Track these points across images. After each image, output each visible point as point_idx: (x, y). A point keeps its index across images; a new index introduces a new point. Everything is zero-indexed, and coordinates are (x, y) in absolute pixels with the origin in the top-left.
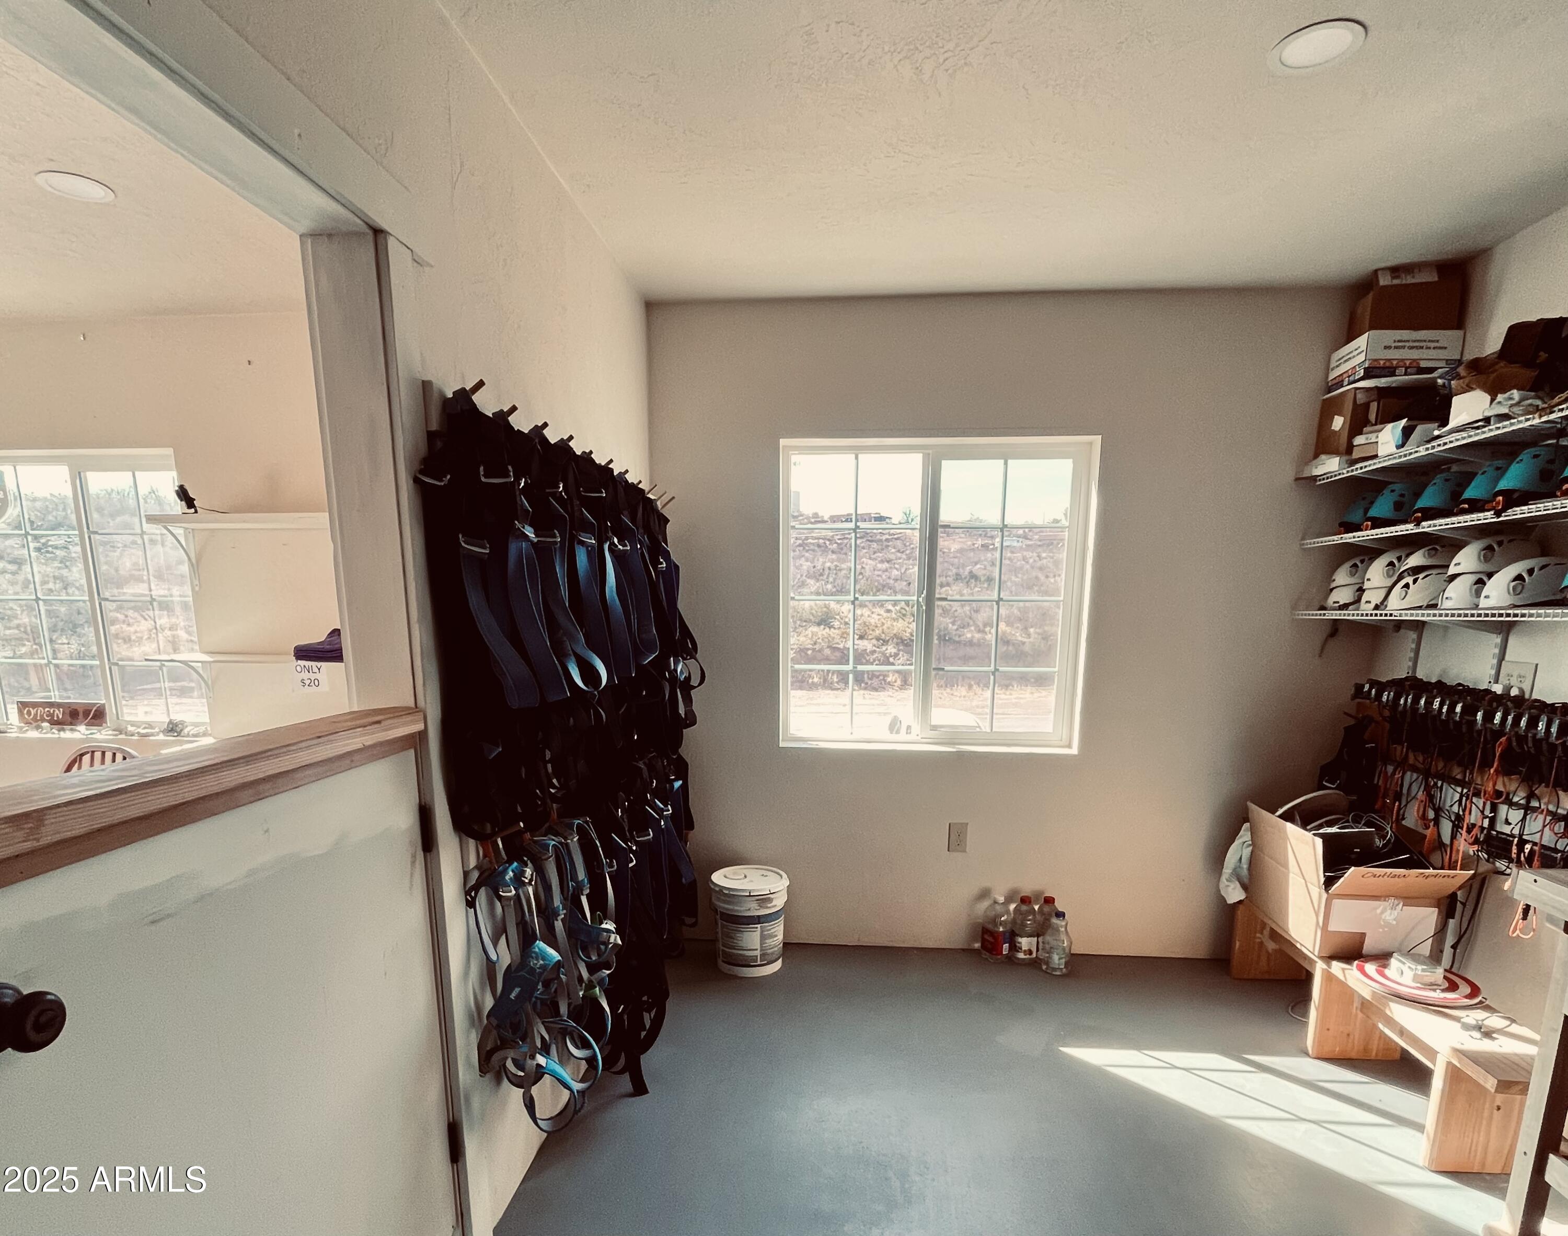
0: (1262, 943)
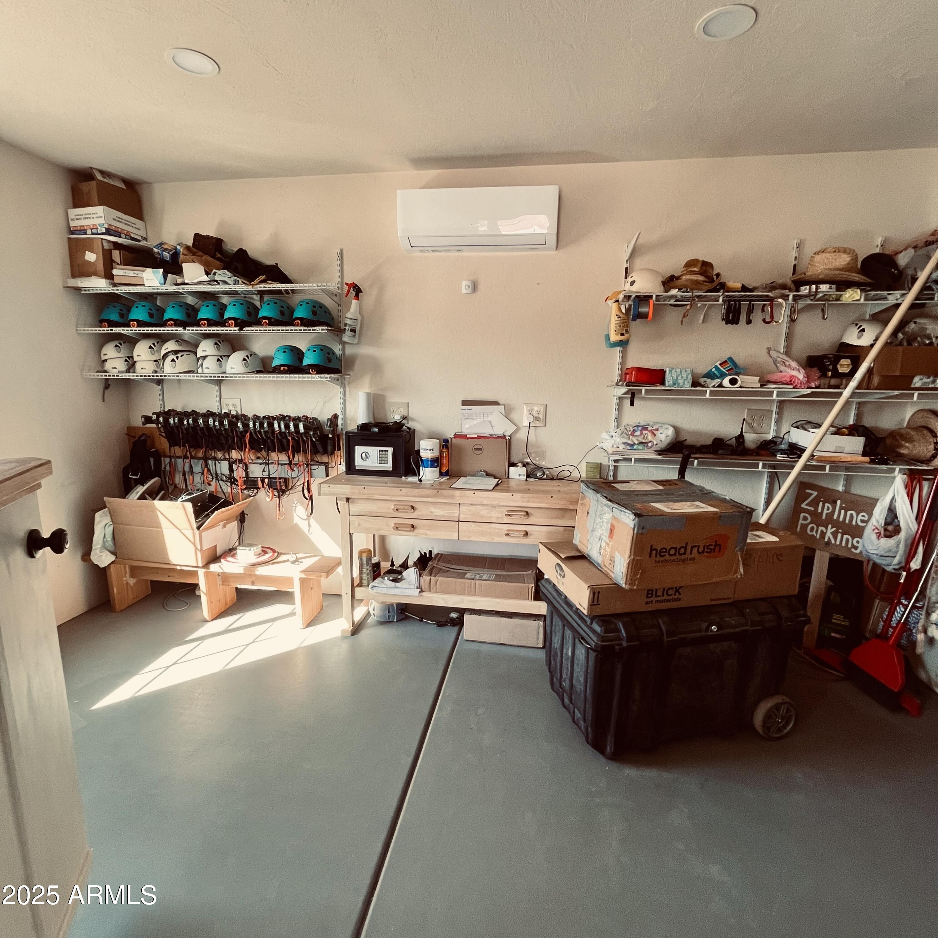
0: (127, 583)
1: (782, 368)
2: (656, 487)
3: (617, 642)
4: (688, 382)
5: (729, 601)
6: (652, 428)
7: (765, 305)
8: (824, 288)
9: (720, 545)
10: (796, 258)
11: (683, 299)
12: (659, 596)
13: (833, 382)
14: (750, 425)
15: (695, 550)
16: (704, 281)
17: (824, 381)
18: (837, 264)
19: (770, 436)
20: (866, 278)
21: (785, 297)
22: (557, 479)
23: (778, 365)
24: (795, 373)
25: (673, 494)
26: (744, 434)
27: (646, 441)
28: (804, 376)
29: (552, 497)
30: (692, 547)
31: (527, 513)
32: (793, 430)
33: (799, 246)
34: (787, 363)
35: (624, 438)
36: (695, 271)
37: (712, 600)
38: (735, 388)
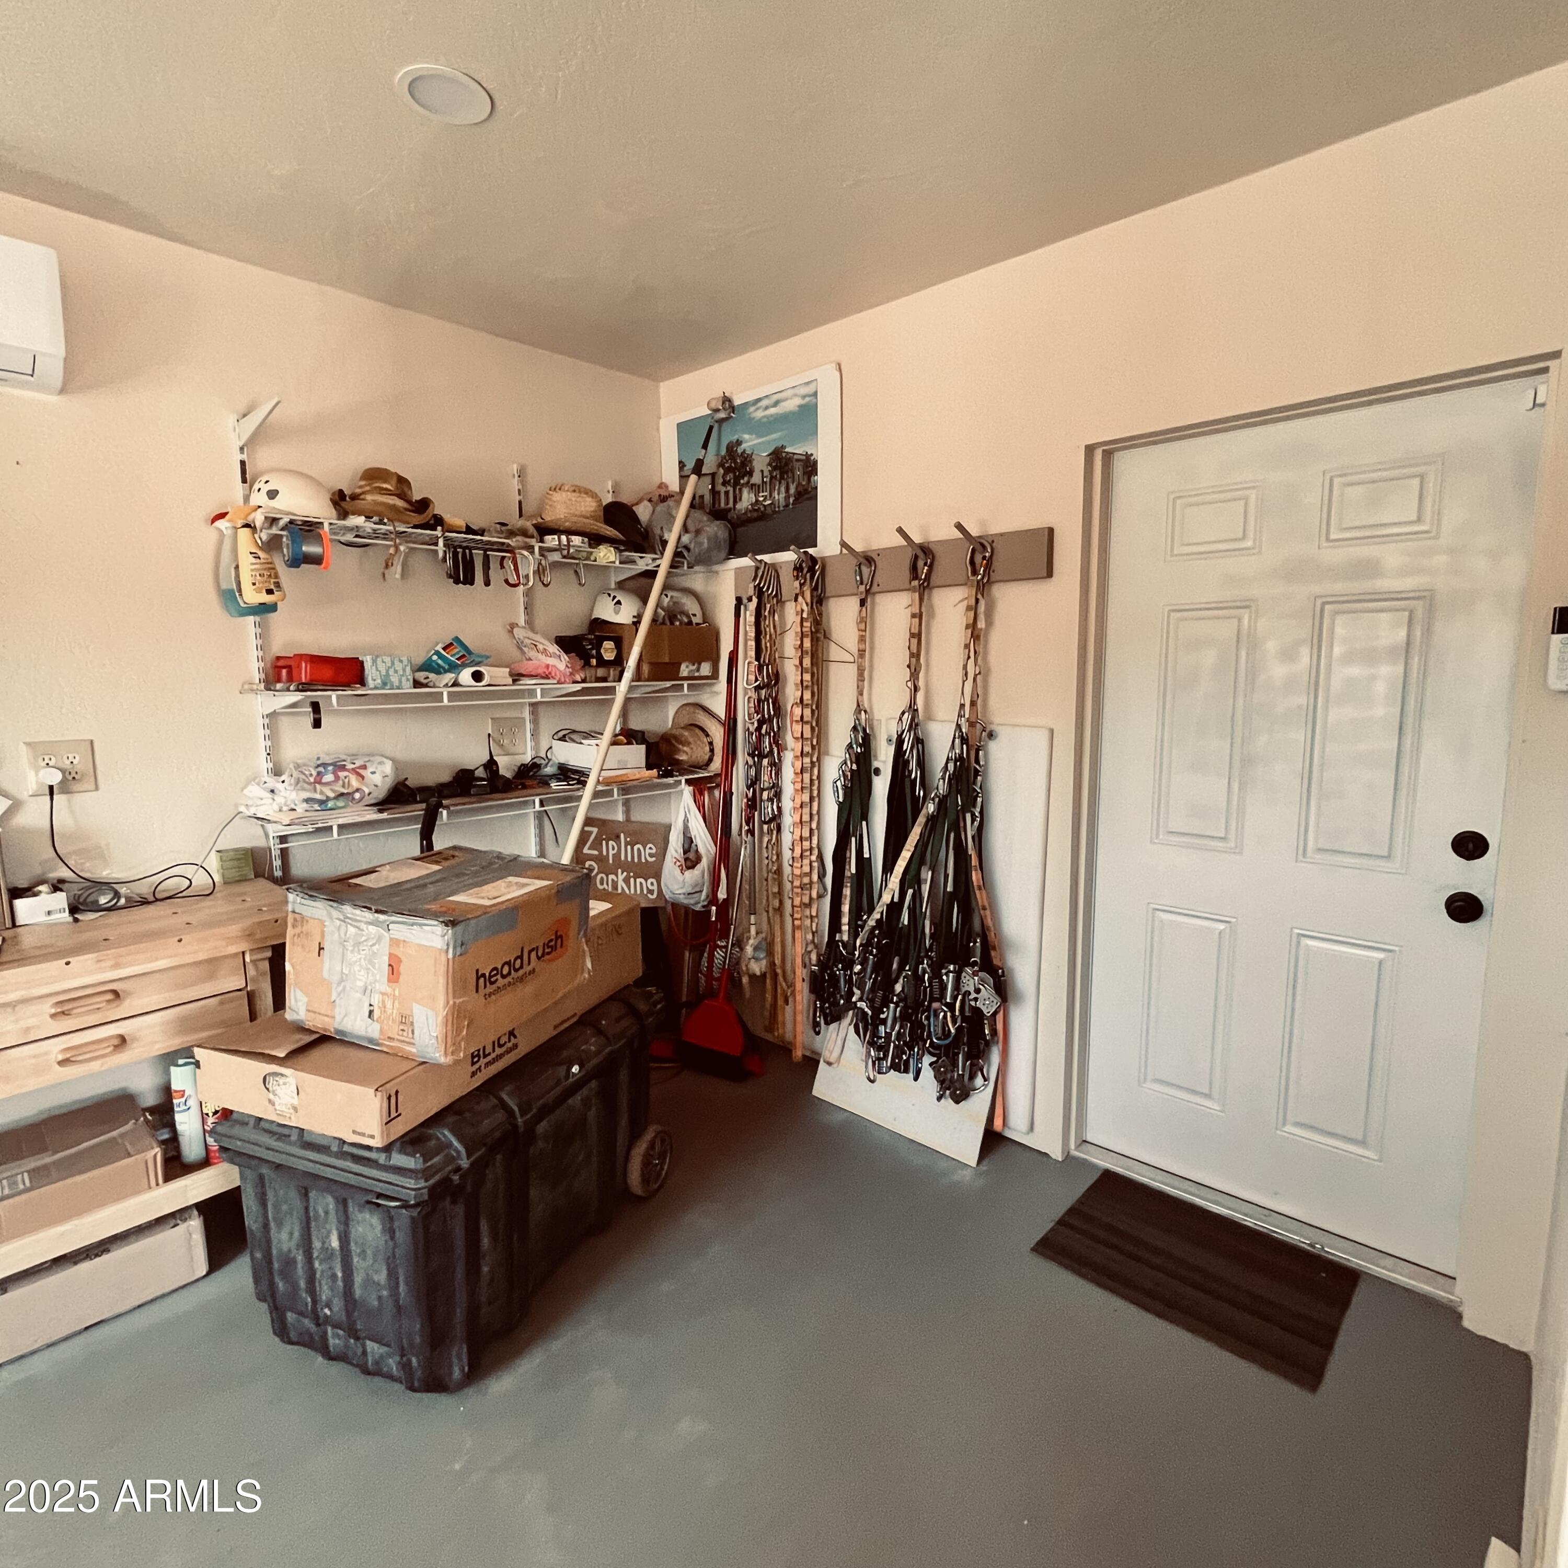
1: (532, 654)
2: (427, 868)
3: (450, 1168)
4: (408, 680)
5: (575, 1019)
6: (353, 766)
7: (503, 558)
8: (577, 540)
9: (561, 937)
10: (519, 490)
11: (376, 535)
12: (489, 1054)
13: (601, 672)
14: (498, 743)
15: (533, 955)
16: (406, 509)
17: (589, 673)
18: (583, 509)
19: (527, 758)
20: (617, 533)
21: (530, 549)
22: (157, 900)
23: (526, 649)
24: (551, 661)
25: (464, 874)
26: (495, 758)
27: (350, 790)
28: (567, 666)
29: (180, 941)
30: (530, 952)
31: (116, 993)
32: (557, 745)
33: (521, 474)
34: (540, 647)
35: (304, 789)
36: (386, 489)
37: (556, 1027)
38: (479, 686)
